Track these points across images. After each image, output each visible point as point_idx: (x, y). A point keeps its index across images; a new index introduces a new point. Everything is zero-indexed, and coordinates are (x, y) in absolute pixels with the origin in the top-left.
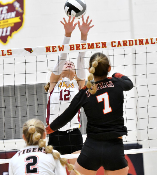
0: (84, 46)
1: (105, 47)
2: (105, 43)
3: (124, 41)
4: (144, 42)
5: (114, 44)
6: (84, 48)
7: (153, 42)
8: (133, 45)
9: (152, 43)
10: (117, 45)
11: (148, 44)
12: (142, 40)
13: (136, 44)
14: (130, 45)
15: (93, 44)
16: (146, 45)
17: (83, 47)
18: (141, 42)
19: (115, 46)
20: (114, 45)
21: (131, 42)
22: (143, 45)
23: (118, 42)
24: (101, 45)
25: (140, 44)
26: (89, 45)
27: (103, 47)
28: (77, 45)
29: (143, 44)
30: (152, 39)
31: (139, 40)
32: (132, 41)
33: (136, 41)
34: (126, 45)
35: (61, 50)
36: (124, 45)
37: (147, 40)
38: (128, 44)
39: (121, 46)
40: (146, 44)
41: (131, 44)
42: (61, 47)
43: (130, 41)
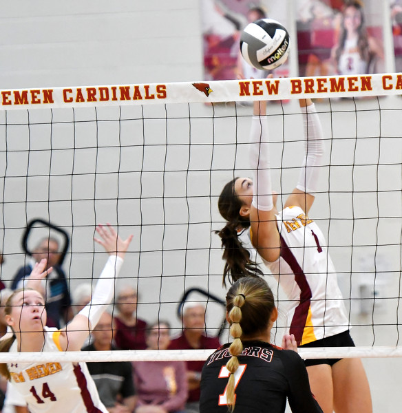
2: (51, 91)
3: (89, 90)
7: (150, 95)
8: (107, 99)
9: (147, 97)
12: (128, 88)
13: (115, 99)
15: (25, 93)
21: (104, 91)
25: (122, 99)
26: (17, 94)
27: (45, 102)
30: (147, 88)
31: (122, 89)
32: (107, 90)
33: (114, 89)
36: (89, 100)
38: (98, 96)
40: (135, 98)
41: (105, 97)
43: (101, 89)
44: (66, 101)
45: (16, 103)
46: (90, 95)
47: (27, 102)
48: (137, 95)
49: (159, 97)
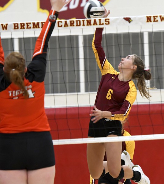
0: (29, 26)
4: (92, 22)
6: (29, 27)
11: (97, 24)
14: (77, 25)
16: (94, 26)
23: (64, 22)
28: (21, 24)
35: (5, 29)
37: (95, 21)
39: (67, 26)
42: (5, 26)
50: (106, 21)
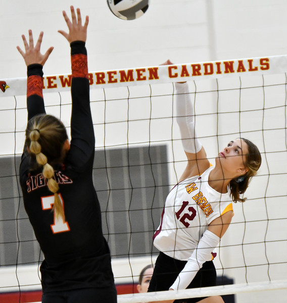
1: (157, 77)
2: (156, 69)
3: (194, 66)
4: (236, 67)
5: (174, 72)
6: (113, 79)
7: (253, 68)
8: (212, 72)
9: (251, 69)
10: (180, 74)
11: (244, 70)
12: (232, 63)
13: (219, 72)
14: (206, 73)
15: (130, 72)
16: (239, 73)
17: (110, 77)
18: (229, 67)
19: (176, 75)
20: (173, 74)
21: (209, 67)
22: (232, 73)
23: (181, 68)
24: (147, 74)
25: (226, 72)
26: (122, 73)
27: (151, 78)
28: (98, 74)
29: (232, 71)
30: (250, 62)
31: (226, 63)
32: (211, 65)
33: (218, 64)
34: (199, 74)
36: (194, 74)
37: (241, 63)
38: (202, 71)
39: (188, 75)
40: (239, 71)
41: (209, 71)
42: (66, 79)
43: (206, 65)
44: (171, 76)
45: (122, 80)
46: (194, 70)
47: (132, 80)
48: (241, 67)
49: (262, 69)
50: (261, 63)
